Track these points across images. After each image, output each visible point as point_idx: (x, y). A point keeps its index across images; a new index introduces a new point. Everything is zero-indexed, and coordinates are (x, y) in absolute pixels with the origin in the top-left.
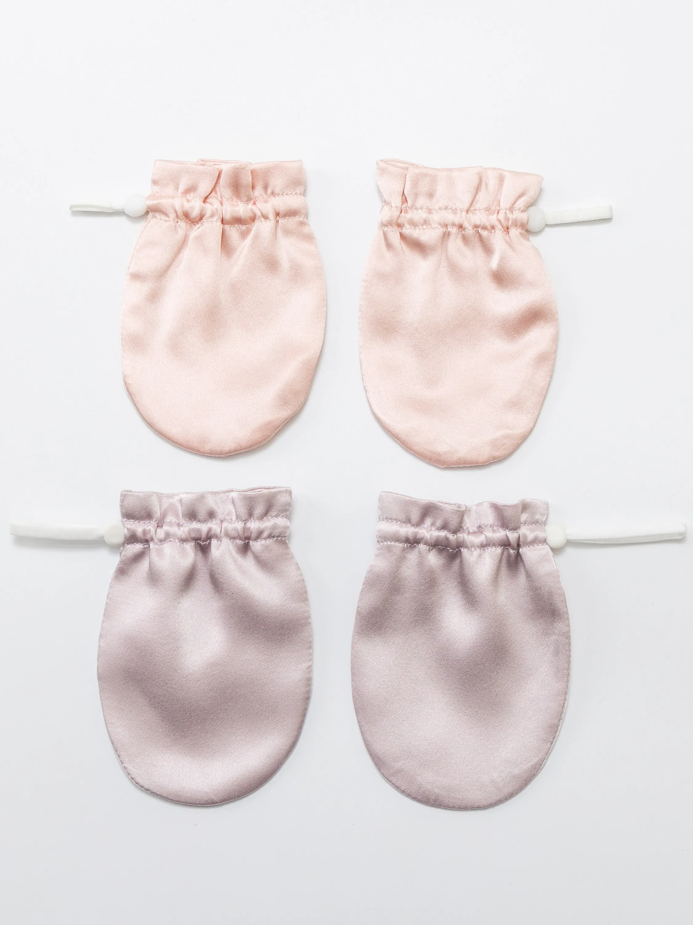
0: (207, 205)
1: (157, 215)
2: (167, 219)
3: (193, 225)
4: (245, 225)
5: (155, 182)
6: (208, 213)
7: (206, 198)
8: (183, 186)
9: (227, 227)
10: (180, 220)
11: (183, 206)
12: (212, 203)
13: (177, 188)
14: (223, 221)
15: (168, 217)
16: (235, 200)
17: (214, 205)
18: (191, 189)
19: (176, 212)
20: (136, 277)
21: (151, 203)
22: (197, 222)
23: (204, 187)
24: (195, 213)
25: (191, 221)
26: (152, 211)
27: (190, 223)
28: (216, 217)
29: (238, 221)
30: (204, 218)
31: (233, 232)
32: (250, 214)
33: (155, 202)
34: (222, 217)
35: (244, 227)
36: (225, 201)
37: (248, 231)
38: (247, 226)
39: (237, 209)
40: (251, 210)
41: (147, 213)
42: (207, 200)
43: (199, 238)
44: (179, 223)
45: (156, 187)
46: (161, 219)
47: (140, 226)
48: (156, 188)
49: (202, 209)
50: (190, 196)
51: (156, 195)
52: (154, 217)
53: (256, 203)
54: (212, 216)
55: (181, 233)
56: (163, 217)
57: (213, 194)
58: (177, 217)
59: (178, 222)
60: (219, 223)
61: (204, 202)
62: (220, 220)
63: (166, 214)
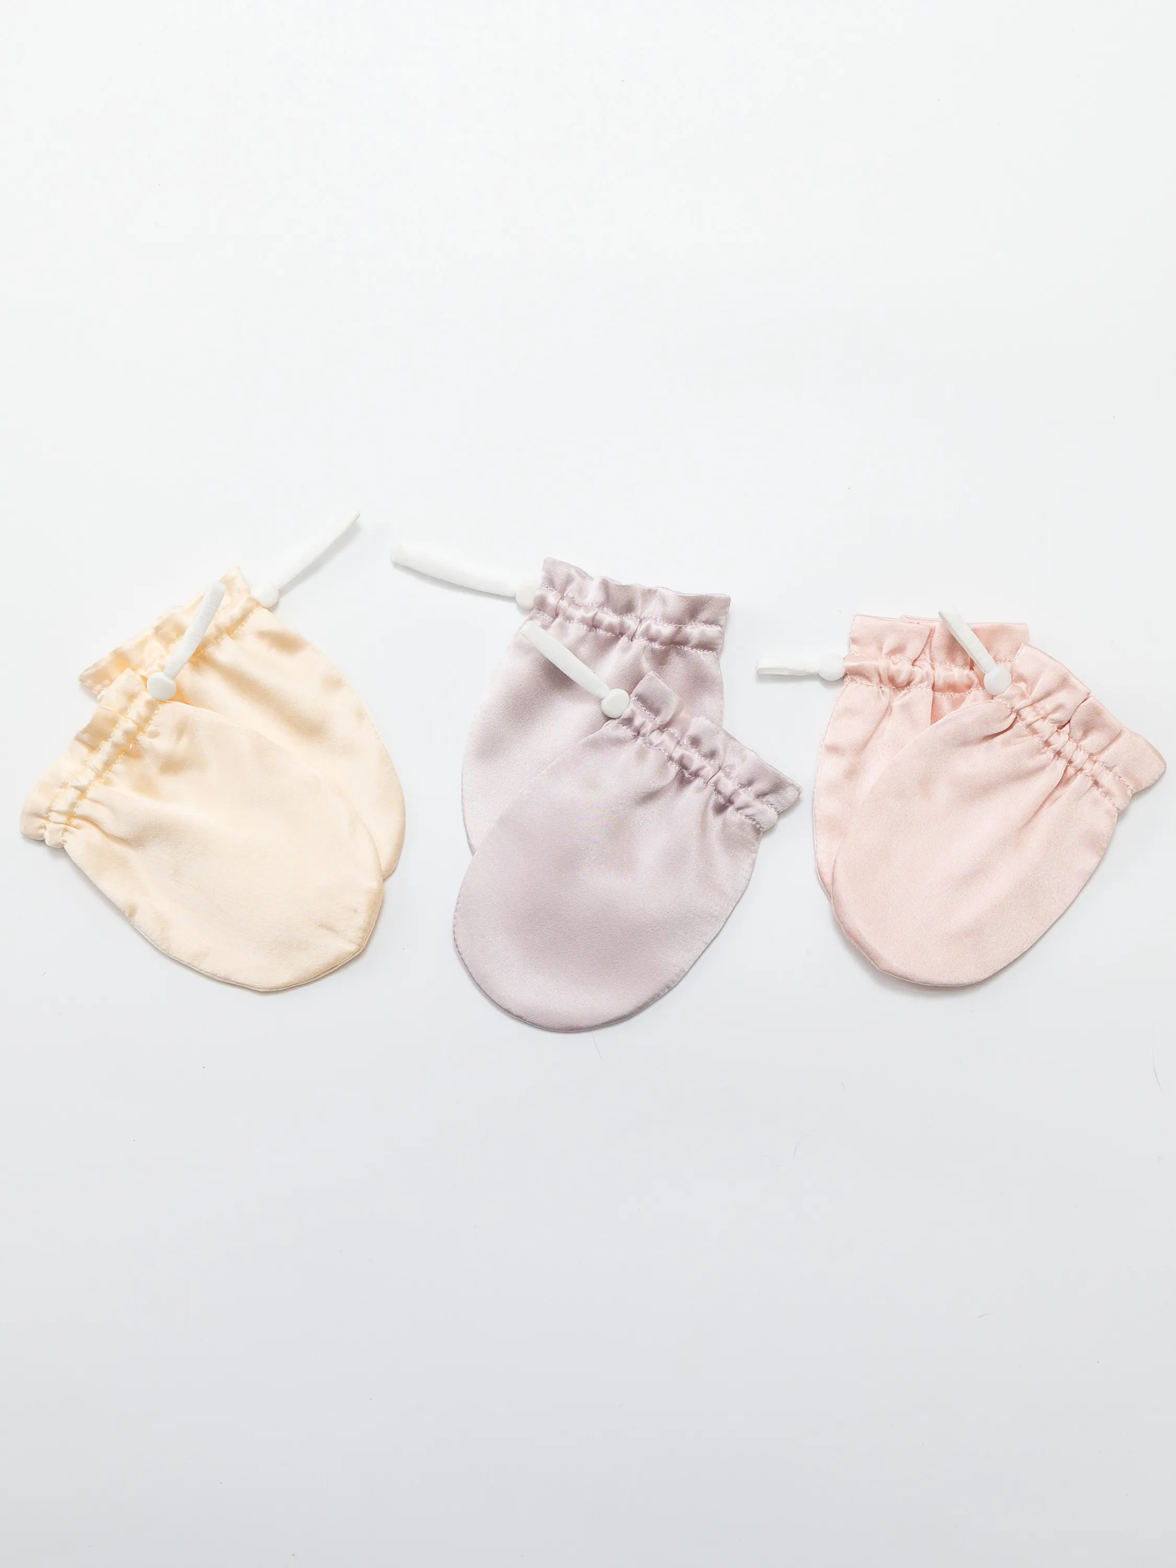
0: (916, 669)
1: (858, 679)
2: (869, 684)
3: (897, 691)
4: (959, 692)
5: (854, 641)
6: (917, 679)
7: (915, 660)
8: (887, 646)
9: (938, 694)
10: (884, 685)
11: (888, 669)
12: (921, 666)
13: (881, 649)
14: (933, 687)
15: (870, 681)
16: (948, 663)
17: (924, 668)
18: (898, 650)
19: (880, 675)
20: (833, 749)
21: (852, 664)
22: (903, 688)
23: (913, 650)
24: (902, 678)
25: (895, 686)
26: (851, 674)
27: (894, 689)
28: (926, 683)
29: (952, 687)
30: (911, 684)
31: (944, 700)
32: (966, 681)
33: (856, 664)
34: (933, 682)
35: (957, 695)
36: (936, 664)
37: (962, 700)
38: (961, 694)
39: (951, 673)
40: (968, 675)
41: (846, 675)
42: (916, 664)
43: (905, 707)
44: (883, 689)
45: (855, 646)
46: (862, 684)
47: (835, 692)
48: (855, 648)
49: (911, 674)
50: (897, 658)
51: (856, 655)
52: (852, 680)
53: (974, 668)
54: (921, 681)
55: (885, 700)
56: (864, 682)
57: (922, 657)
58: (881, 681)
59: (881, 687)
60: (930, 690)
61: (913, 665)
62: (931, 687)
63: (867, 678)
